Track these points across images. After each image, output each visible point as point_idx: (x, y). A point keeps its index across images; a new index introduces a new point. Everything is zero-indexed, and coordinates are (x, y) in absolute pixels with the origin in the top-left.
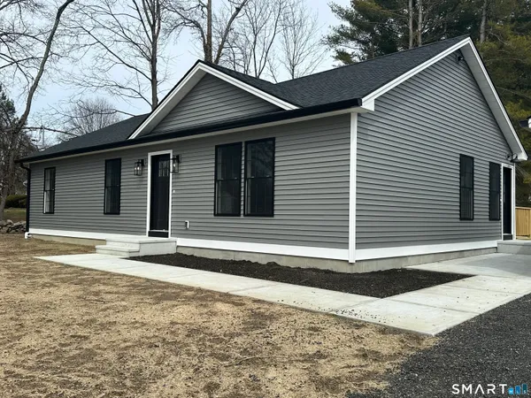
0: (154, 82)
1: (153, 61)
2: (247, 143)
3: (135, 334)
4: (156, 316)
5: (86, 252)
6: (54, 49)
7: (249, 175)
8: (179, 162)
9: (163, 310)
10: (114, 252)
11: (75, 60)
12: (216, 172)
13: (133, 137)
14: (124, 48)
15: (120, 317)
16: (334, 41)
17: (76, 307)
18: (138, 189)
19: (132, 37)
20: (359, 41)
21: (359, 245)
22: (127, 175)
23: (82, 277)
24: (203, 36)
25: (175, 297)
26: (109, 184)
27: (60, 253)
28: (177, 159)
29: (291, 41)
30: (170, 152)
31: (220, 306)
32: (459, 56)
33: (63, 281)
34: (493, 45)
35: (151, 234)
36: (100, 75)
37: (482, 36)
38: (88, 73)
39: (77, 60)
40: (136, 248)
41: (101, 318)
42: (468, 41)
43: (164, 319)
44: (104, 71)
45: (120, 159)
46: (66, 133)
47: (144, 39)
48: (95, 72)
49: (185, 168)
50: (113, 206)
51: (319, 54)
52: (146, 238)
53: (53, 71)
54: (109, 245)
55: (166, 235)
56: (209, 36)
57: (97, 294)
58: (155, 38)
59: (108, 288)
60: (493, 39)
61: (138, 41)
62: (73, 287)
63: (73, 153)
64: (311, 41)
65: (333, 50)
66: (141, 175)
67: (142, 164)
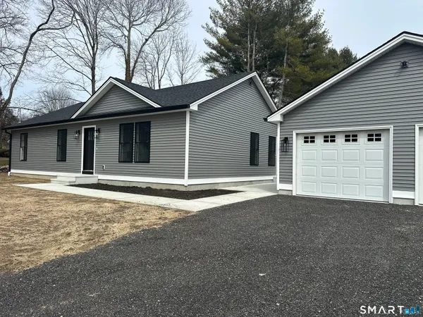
0: (93, 81)
1: (93, 69)
2: (136, 123)
3: (60, 214)
4: (73, 208)
5: (45, 182)
6: (29, 58)
7: (138, 141)
8: (99, 132)
9: (77, 206)
10: (61, 182)
11: (42, 66)
12: (120, 138)
13: (74, 117)
14: (74, 60)
15: (55, 209)
16: (206, 61)
17: (33, 205)
18: (76, 147)
19: (79, 53)
20: (221, 63)
21: (190, 177)
22: (70, 139)
23: (40, 193)
24: (125, 54)
25: (86, 201)
26: (60, 144)
27: (29, 183)
28: (99, 131)
29: (181, 59)
30: (95, 126)
31: (106, 204)
32: (251, 81)
33: (29, 195)
34: (290, 70)
35: (83, 173)
36: (59, 76)
37: (285, 64)
38: (51, 74)
39: (44, 66)
40: (74, 180)
41: (46, 209)
42: (255, 74)
43: (76, 209)
44: (61, 74)
45: (66, 130)
46: (36, 111)
47: (88, 55)
48: (56, 74)
49: (103, 135)
50: (62, 156)
51: (198, 68)
52: (81, 175)
53: (28, 72)
54: (59, 179)
55: (92, 173)
56: (129, 55)
57: (46, 200)
58: (94, 54)
59: (52, 198)
60: (290, 66)
61: (83, 56)
62: (34, 198)
63: (39, 125)
64: (193, 60)
65: (206, 66)
66: (78, 139)
67: (79, 132)
